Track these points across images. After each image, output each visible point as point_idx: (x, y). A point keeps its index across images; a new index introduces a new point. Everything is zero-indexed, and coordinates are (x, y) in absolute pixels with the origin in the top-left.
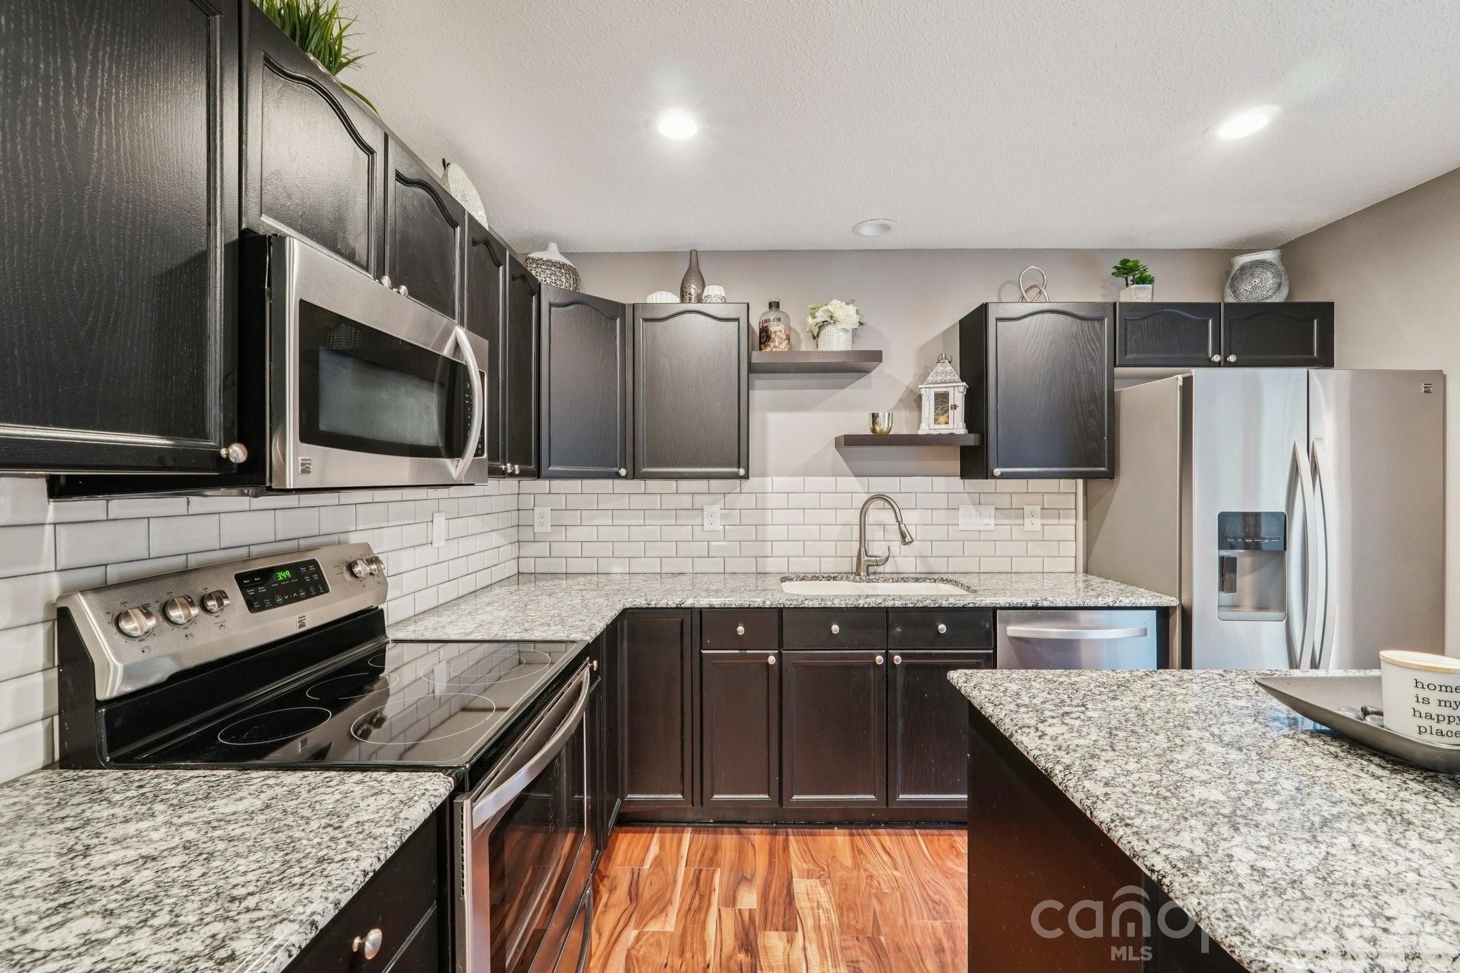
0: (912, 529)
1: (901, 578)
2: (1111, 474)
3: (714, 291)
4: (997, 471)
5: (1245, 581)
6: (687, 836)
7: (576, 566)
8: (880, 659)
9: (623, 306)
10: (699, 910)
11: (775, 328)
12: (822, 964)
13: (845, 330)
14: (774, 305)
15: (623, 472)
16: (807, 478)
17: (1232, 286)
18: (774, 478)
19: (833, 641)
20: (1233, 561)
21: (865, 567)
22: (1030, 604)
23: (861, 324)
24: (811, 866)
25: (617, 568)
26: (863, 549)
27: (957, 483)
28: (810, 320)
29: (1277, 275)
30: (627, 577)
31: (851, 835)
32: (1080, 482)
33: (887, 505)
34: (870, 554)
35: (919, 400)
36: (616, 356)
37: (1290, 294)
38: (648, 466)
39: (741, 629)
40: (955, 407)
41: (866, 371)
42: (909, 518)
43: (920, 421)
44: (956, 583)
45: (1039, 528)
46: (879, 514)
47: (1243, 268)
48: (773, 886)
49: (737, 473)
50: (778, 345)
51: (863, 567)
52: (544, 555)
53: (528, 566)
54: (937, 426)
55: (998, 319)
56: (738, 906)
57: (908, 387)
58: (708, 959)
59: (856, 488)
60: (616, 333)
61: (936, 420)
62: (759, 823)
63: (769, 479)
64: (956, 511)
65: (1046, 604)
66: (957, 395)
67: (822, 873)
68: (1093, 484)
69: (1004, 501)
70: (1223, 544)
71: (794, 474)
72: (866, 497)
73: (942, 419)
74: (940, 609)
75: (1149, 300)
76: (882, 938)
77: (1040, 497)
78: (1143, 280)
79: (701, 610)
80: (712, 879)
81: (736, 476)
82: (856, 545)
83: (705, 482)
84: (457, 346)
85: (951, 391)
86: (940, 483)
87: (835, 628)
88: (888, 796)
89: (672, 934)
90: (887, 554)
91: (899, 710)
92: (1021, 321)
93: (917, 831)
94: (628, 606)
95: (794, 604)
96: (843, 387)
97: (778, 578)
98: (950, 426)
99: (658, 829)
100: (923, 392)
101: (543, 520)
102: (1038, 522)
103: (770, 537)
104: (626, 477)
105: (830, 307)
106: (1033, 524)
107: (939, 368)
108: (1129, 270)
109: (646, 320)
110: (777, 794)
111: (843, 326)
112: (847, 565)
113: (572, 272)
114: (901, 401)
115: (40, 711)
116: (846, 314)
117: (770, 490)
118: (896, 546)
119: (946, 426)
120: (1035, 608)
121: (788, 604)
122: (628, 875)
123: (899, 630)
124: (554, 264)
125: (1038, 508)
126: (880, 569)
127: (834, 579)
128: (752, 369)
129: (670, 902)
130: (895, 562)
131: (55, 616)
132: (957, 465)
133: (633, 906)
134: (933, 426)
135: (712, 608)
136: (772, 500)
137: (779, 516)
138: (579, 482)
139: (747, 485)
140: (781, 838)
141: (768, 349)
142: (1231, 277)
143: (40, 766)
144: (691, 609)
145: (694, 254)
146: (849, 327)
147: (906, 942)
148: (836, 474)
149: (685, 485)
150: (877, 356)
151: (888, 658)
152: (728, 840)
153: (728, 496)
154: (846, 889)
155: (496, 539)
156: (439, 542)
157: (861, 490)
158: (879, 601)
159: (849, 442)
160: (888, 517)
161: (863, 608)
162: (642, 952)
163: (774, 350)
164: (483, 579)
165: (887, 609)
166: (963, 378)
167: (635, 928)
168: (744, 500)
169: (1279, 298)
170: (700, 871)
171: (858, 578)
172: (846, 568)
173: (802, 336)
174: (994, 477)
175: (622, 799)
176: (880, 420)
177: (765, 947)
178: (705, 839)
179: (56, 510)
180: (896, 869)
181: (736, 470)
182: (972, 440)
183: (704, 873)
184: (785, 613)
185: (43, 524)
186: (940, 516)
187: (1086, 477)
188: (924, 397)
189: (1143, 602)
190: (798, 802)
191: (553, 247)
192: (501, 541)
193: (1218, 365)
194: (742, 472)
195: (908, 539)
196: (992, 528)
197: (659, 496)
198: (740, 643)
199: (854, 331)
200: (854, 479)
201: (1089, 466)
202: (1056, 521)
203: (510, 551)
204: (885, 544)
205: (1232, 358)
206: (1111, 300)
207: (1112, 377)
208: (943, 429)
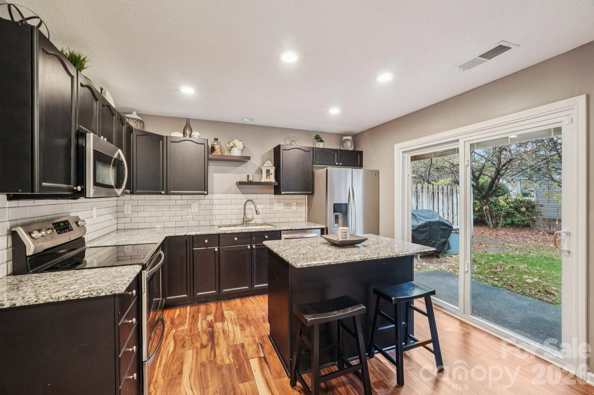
0: (260, 210)
1: (257, 225)
2: (313, 194)
3: (196, 134)
4: (283, 193)
5: (340, 220)
6: (188, 308)
7: (141, 226)
8: (249, 247)
9: (163, 136)
10: (195, 322)
11: (217, 147)
12: (232, 326)
13: (239, 149)
14: (216, 140)
15: (163, 192)
16: (227, 195)
17: (342, 144)
18: (216, 195)
19: (235, 243)
20: (338, 216)
21: (246, 222)
22: (289, 229)
23: (244, 147)
24: (229, 308)
25: (158, 226)
26: (245, 217)
27: (273, 196)
28: (228, 145)
29: (351, 143)
30: (163, 228)
31: (241, 300)
32: (307, 196)
33: (252, 203)
34: (247, 218)
35: (262, 171)
36: (160, 153)
37: (354, 149)
38: (172, 191)
39: (206, 241)
40: (272, 174)
41: (246, 162)
42: (259, 207)
43: (262, 178)
44: (272, 225)
45: (296, 209)
46: (250, 206)
47: (344, 140)
48: (218, 314)
49: (204, 193)
50: (217, 152)
51: (245, 222)
52: (128, 222)
53: (121, 226)
54: (267, 179)
55: (283, 150)
56: (207, 320)
57: (258, 167)
58: (199, 331)
59: (243, 198)
60: (160, 146)
61: (266, 177)
62: (213, 301)
63: (214, 195)
64: (272, 205)
65: (294, 229)
66: (272, 171)
67: (232, 309)
68: (309, 196)
69: (286, 201)
70: (334, 212)
71: (223, 193)
72: (246, 200)
73: (268, 177)
74: (266, 232)
75: (322, 147)
76: (249, 318)
77: (296, 200)
78: (321, 141)
79: (193, 236)
80: (198, 315)
81: (204, 194)
82: (243, 215)
83: (192, 196)
84: (119, 155)
85: (271, 169)
86: (268, 196)
87: (236, 239)
88: (252, 286)
89: (187, 329)
90: (252, 218)
91: (255, 261)
92: (289, 151)
93: (260, 296)
94: (168, 236)
95: (223, 232)
96: (239, 166)
97: (218, 226)
98: (271, 179)
99: (178, 308)
100: (263, 169)
101: (128, 209)
102: (295, 207)
103: (214, 214)
104: (164, 194)
105: (234, 142)
106: (294, 208)
107: (267, 162)
108: (318, 138)
109: (171, 142)
110: (218, 290)
111: (239, 148)
112: (240, 222)
113: (142, 122)
114: (256, 171)
115: (6, 260)
116: (239, 144)
117: (215, 198)
118: (255, 215)
119: (269, 179)
120: (291, 230)
121: (221, 232)
122: (170, 320)
123: (254, 238)
124: (135, 119)
125: (295, 203)
126: (250, 222)
127: (236, 226)
128: (209, 159)
129: (185, 323)
130: (255, 220)
131: (11, 233)
132: (273, 191)
133: (173, 326)
134: (266, 179)
135: (197, 235)
136: (215, 202)
137: (217, 207)
138: (143, 196)
139: (207, 197)
140: (219, 304)
141: (214, 154)
142: (343, 142)
143: (6, 275)
144: (189, 236)
145: (188, 120)
146: (240, 149)
147: (255, 318)
148: (236, 193)
149: (184, 197)
150: (249, 158)
151: (251, 246)
152: (203, 307)
153: (200, 201)
154: (239, 311)
155: (110, 217)
156: (94, 217)
157: (244, 198)
158: (249, 230)
159: (240, 184)
160: (252, 206)
161: (244, 232)
162: (178, 334)
163: (216, 154)
164: (107, 231)
165: (251, 233)
166: (274, 166)
167: (175, 330)
168: (205, 202)
169: (352, 149)
170: (194, 315)
171: (243, 225)
172: (240, 223)
173: (225, 149)
174: (282, 194)
175: (165, 299)
176: (250, 177)
177: (216, 326)
178: (195, 308)
179: (9, 204)
180: (253, 304)
181: (204, 192)
182: (276, 184)
183: (195, 315)
184: (220, 236)
185: (6, 208)
186: (268, 206)
187: (308, 194)
188: (263, 171)
189: (317, 227)
190: (225, 292)
191: (135, 113)
192: (112, 218)
193: (338, 165)
194: (206, 192)
195: (258, 213)
196: (283, 209)
197: (175, 201)
198: (206, 245)
199: (242, 150)
200: (242, 195)
201: (307, 191)
202: (300, 207)
203: (115, 221)
204: (252, 215)
205: (340, 164)
206: (313, 146)
207: (313, 167)
208: (268, 180)
